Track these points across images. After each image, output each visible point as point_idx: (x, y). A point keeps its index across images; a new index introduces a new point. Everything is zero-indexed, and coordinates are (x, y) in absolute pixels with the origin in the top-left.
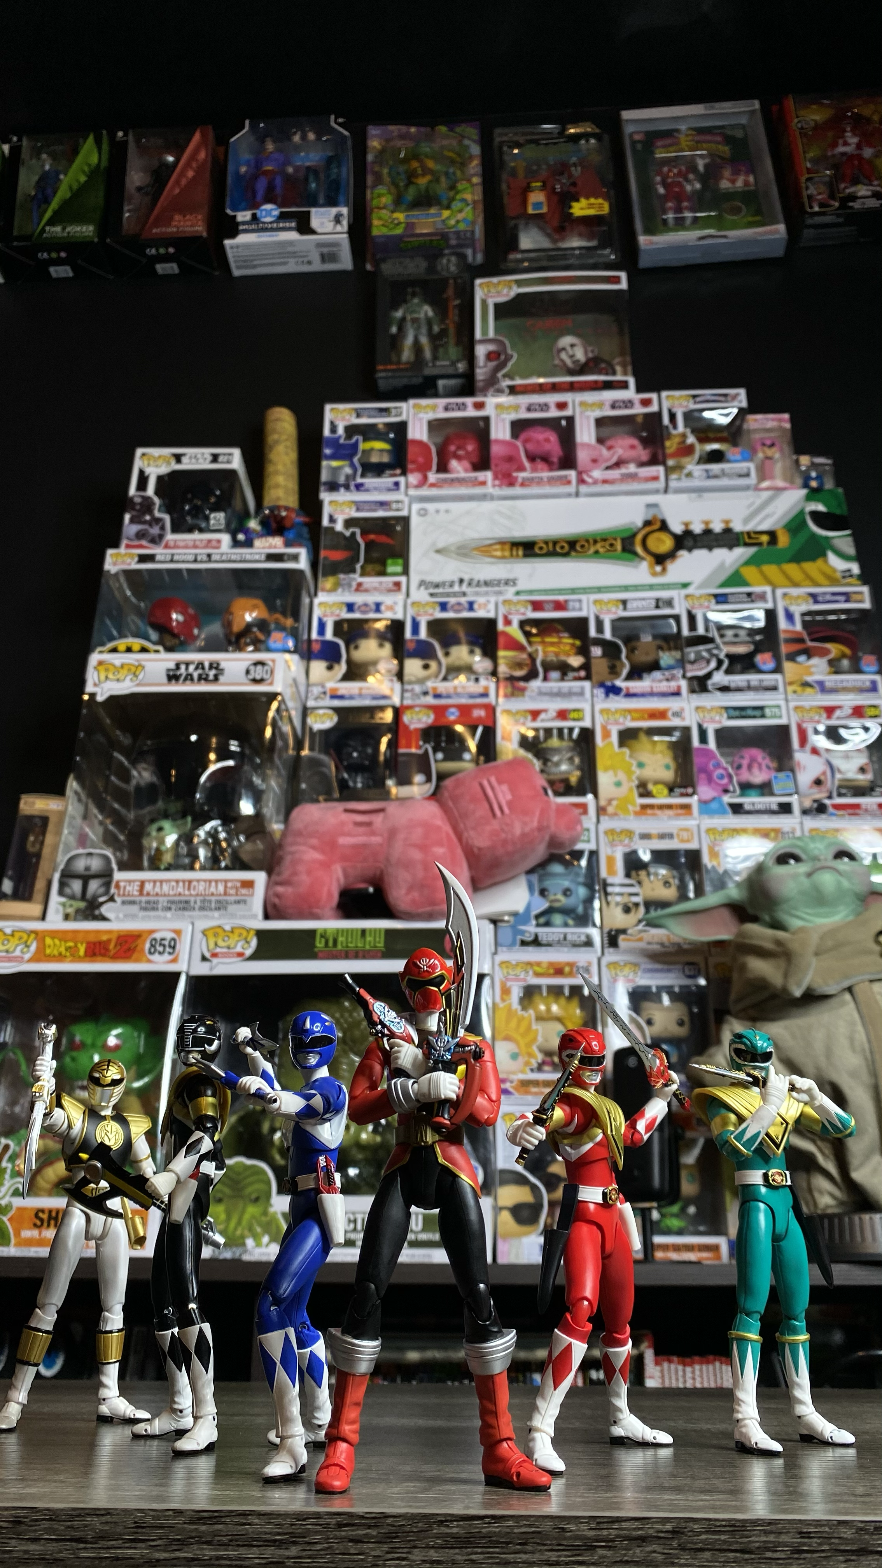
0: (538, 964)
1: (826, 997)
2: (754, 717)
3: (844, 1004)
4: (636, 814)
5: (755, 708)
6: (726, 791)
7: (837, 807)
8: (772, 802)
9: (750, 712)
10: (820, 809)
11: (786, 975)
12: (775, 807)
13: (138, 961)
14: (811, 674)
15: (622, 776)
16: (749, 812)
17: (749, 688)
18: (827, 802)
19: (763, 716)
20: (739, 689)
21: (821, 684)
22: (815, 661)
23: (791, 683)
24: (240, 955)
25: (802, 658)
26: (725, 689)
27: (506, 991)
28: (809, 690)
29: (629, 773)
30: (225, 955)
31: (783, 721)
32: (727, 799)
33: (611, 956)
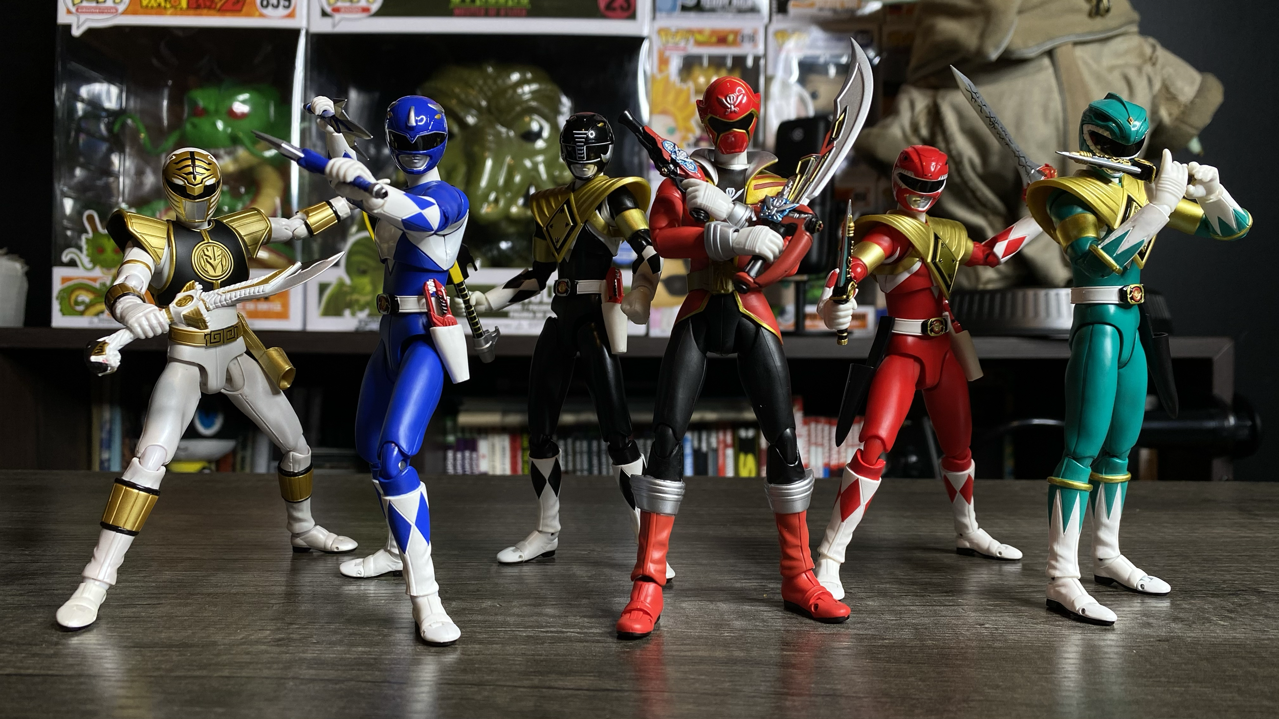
0: (700, 32)
1: (1022, 62)
3: (1041, 69)
11: (982, 36)
13: (249, 15)
24: (365, 10)
27: (664, 62)
30: (349, 10)
33: (779, 23)
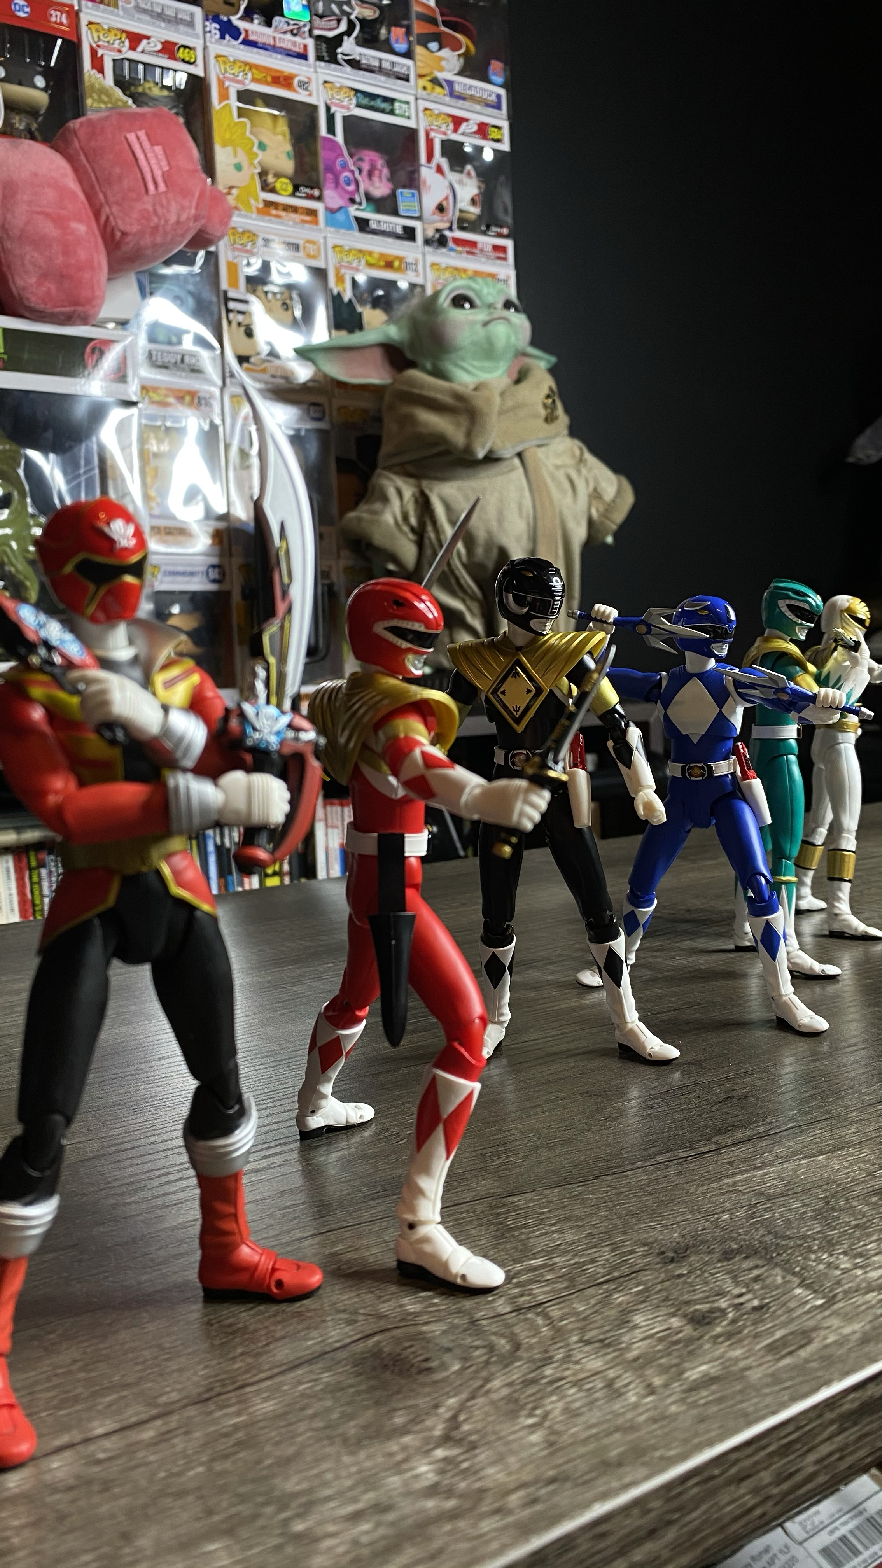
2: (383, 111)
4: (259, 211)
5: (386, 99)
6: (353, 201)
7: (457, 241)
8: (396, 223)
9: (379, 103)
10: (441, 241)
12: (399, 230)
14: (442, 69)
15: (242, 158)
16: (374, 232)
17: (380, 70)
18: (447, 233)
19: (392, 112)
20: (370, 70)
21: (450, 84)
22: (446, 53)
23: (421, 76)
25: (434, 45)
26: (355, 64)
28: (438, 89)
29: (252, 156)
31: (411, 124)
32: (353, 211)
